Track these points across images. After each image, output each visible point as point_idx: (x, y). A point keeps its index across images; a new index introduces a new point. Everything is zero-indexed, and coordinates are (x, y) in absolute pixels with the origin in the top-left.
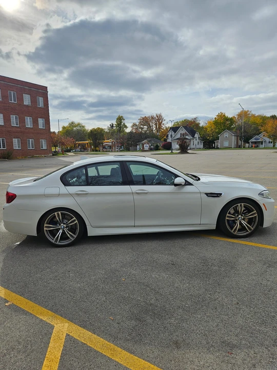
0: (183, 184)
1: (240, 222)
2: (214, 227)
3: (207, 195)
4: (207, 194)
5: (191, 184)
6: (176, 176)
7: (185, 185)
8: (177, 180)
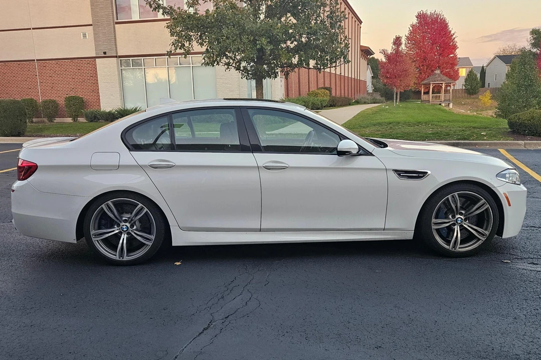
0: (355, 152)
1: (461, 226)
2: (410, 235)
3: (399, 175)
4: (399, 173)
5: (371, 154)
6: (342, 137)
7: (358, 154)
8: (343, 145)
